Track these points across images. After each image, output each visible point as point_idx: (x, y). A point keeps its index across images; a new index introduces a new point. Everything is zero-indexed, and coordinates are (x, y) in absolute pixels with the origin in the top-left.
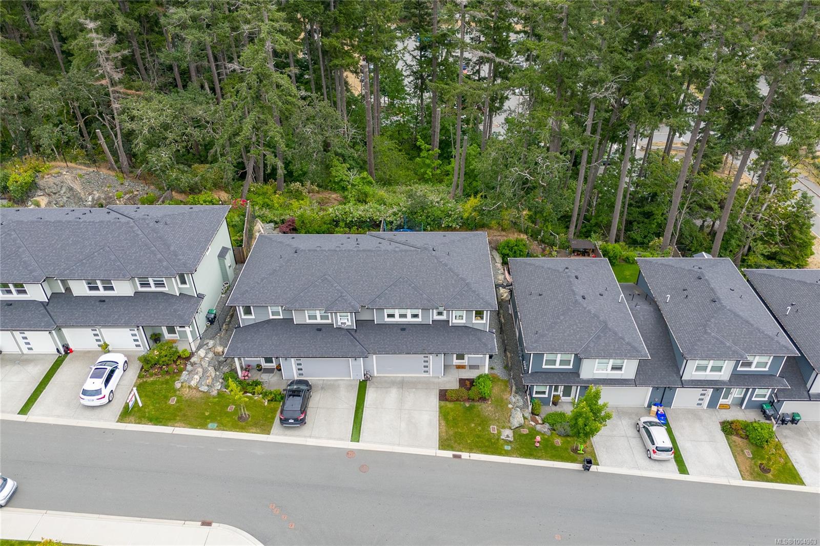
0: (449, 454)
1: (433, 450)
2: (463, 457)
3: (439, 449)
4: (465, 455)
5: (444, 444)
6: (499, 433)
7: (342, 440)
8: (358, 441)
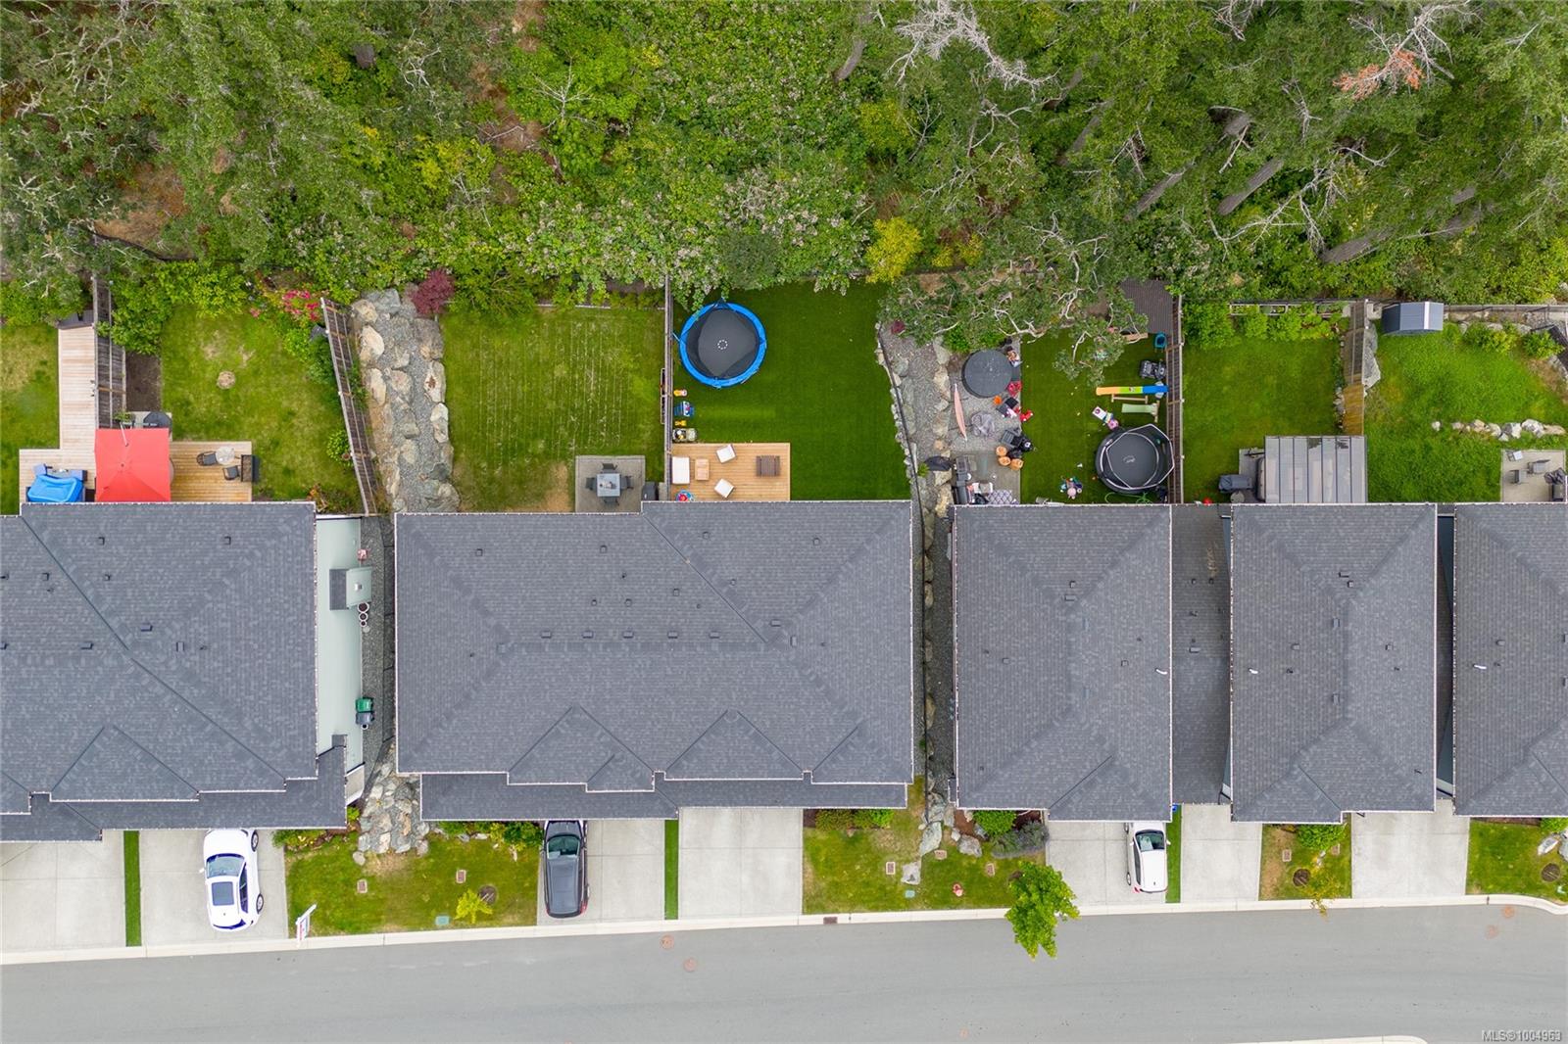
0: (817, 919)
1: (794, 917)
2: (839, 921)
3: (803, 913)
4: (842, 918)
5: (811, 905)
6: (900, 874)
7: (651, 918)
8: (677, 918)
